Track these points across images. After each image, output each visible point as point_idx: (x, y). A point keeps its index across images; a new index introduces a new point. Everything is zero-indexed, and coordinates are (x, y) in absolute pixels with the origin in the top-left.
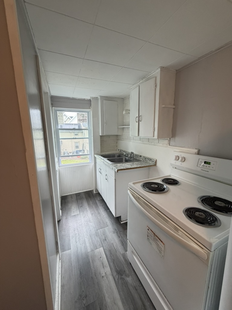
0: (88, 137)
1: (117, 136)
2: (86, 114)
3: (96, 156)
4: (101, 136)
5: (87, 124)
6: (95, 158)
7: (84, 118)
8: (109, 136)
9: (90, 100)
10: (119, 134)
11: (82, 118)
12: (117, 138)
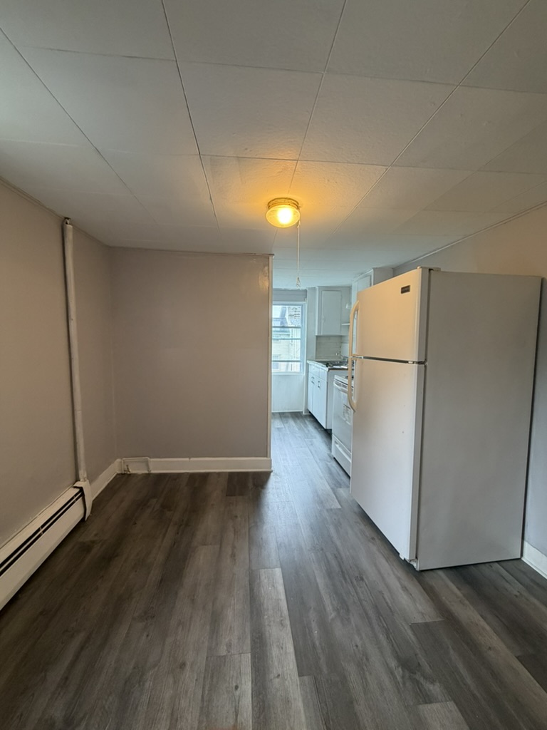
0: (299, 337)
1: (341, 336)
2: (299, 309)
3: (308, 362)
4: (317, 337)
5: (300, 322)
6: (308, 365)
7: (297, 313)
8: (329, 337)
9: (306, 291)
10: (342, 334)
11: (294, 313)
12: (341, 339)
